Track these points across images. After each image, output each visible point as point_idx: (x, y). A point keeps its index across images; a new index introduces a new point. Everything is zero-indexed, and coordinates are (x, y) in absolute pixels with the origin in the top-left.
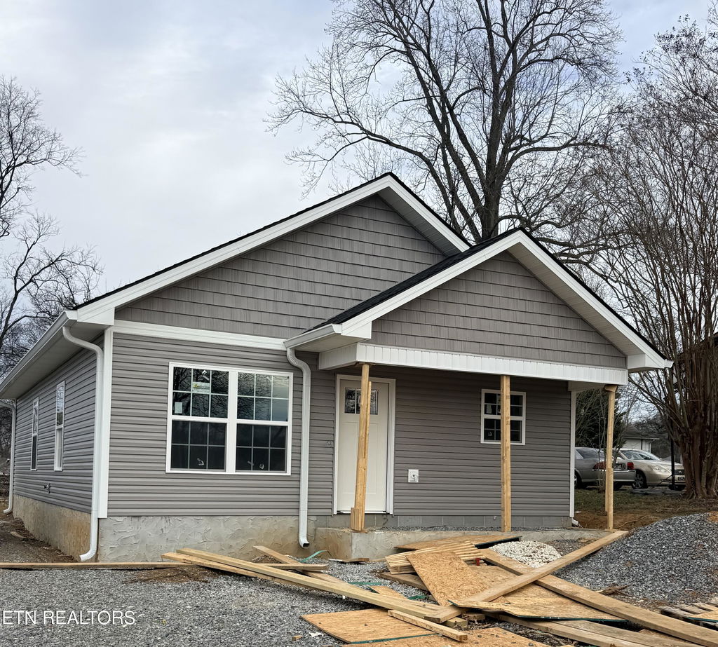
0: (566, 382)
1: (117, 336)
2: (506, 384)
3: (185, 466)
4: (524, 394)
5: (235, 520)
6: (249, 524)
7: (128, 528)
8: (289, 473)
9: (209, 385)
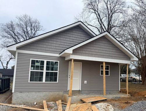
0: (118, 63)
1: (18, 53)
2: (104, 64)
3: (33, 81)
4: (109, 66)
5: (44, 93)
6: (47, 93)
7: (19, 95)
8: (57, 82)
9: (40, 63)
